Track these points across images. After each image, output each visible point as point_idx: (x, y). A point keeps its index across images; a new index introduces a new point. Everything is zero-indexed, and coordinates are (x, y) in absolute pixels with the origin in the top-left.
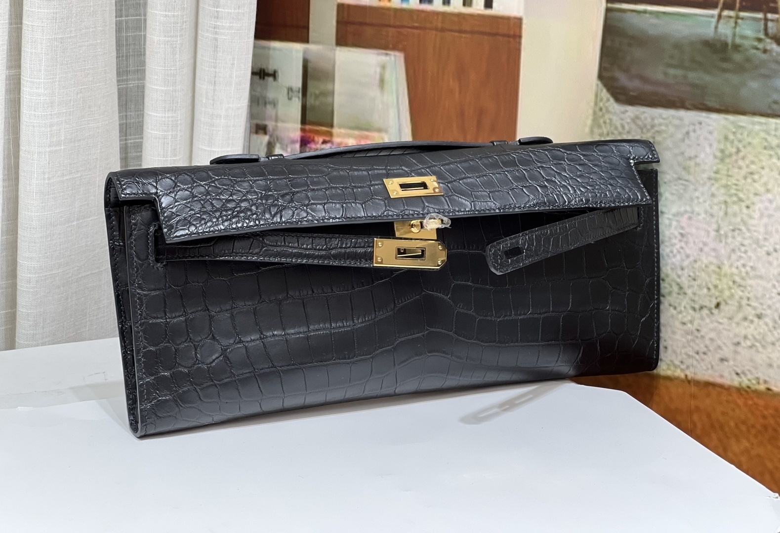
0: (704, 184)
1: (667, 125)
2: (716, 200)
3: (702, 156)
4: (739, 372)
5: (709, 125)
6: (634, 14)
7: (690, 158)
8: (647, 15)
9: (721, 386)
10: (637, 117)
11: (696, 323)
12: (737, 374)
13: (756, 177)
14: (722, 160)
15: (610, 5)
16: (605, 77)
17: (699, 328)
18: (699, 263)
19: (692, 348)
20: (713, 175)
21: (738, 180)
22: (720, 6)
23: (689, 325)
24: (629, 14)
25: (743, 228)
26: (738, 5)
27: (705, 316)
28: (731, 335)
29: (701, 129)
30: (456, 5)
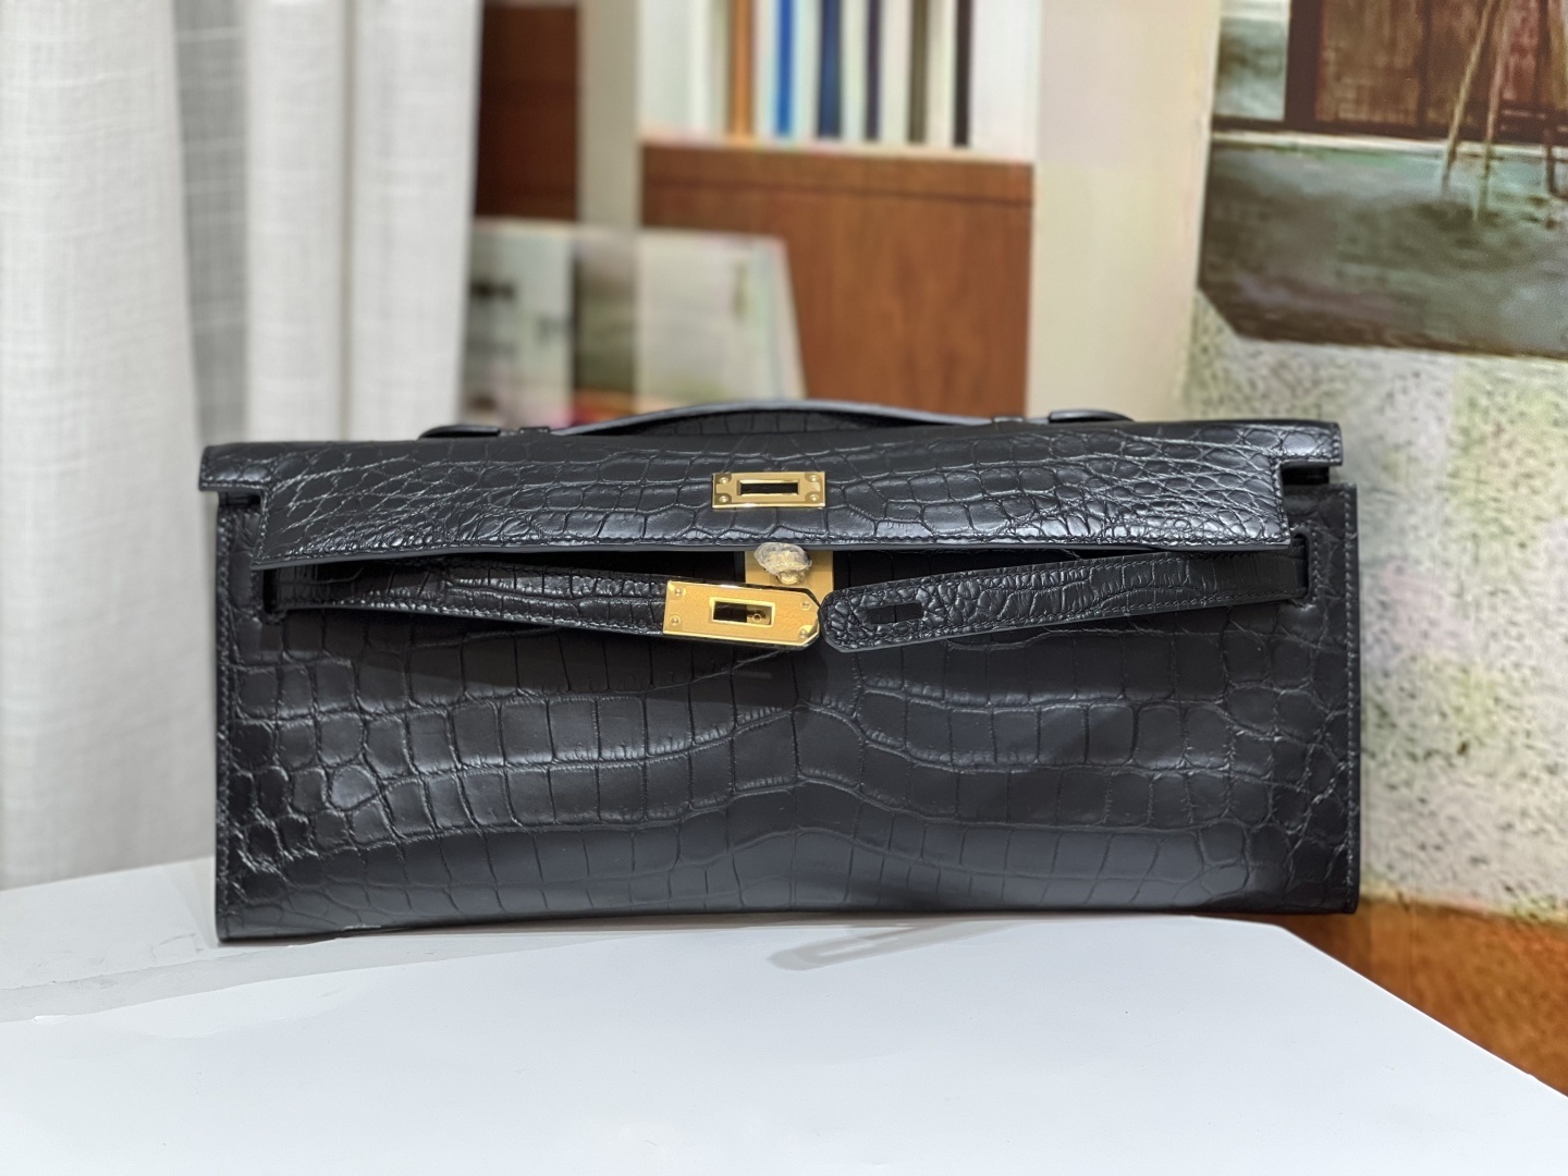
0: (1429, 500)
1: (1345, 380)
2: (1453, 533)
3: (1423, 441)
4: (1512, 884)
5: (1435, 378)
6: (1271, 153)
7: (1397, 448)
8: (1299, 155)
9: (1475, 915)
10: (1283, 365)
11: (1418, 786)
12: (1509, 889)
13: (1538, 483)
14: (1465, 449)
15: (1221, 136)
16: (1214, 283)
17: (1424, 796)
18: (1421, 663)
19: (1412, 836)
20: (1446, 480)
21: (1499, 490)
22: (1453, 133)
23: (1404, 791)
24: (1259, 155)
25: (1514, 590)
26: (1490, 131)
27: (1436, 770)
28: (1494, 810)
29: (1418, 386)
30: (893, 140)
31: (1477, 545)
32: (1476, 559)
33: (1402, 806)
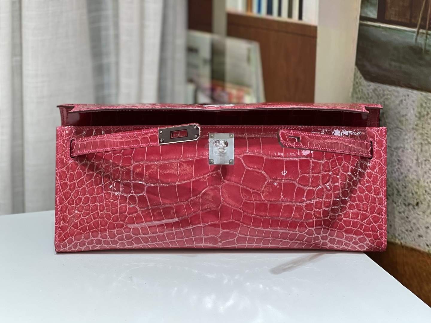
0: (410, 132)
1: (391, 95)
2: (416, 142)
3: (409, 115)
4: (428, 244)
5: (413, 97)
6: (374, 28)
7: (403, 116)
8: (381, 29)
9: (419, 251)
10: (376, 89)
11: (406, 213)
14: (420, 118)
15: (362, 22)
16: (359, 63)
17: (408, 216)
18: (408, 178)
19: (404, 227)
20: (415, 127)
21: (427, 131)
22: (418, 26)
23: (403, 214)
26: (427, 26)
27: (411, 209)
28: (424, 222)
29: (408, 99)
30: (284, 17)
31: (422, 146)
32: (422, 150)
33: (402, 218)
